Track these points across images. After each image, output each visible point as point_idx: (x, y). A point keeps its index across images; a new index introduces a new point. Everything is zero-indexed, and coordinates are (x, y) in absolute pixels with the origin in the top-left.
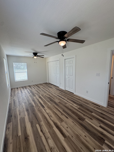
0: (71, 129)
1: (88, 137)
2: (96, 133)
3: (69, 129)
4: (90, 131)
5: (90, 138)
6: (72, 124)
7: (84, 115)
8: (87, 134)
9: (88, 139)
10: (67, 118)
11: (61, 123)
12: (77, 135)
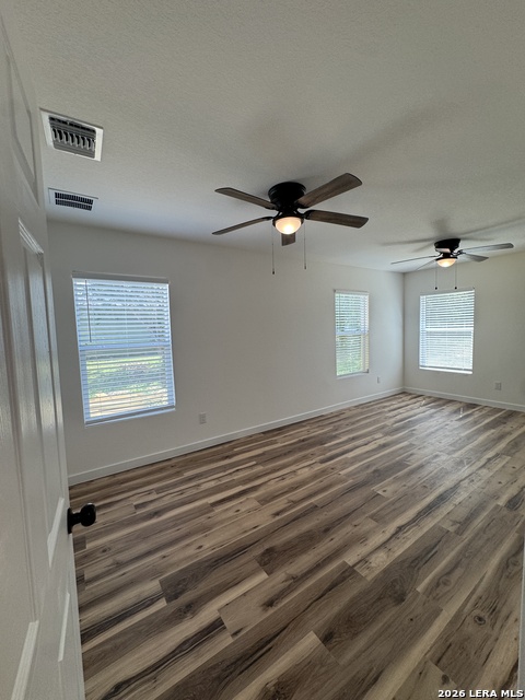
0: (230, 518)
1: (196, 556)
2: (200, 586)
3: (231, 513)
4: (211, 566)
5: (190, 557)
6: (249, 524)
7: (297, 580)
8: (206, 554)
9: (191, 551)
10: (277, 514)
11: (256, 498)
12: (209, 528)
